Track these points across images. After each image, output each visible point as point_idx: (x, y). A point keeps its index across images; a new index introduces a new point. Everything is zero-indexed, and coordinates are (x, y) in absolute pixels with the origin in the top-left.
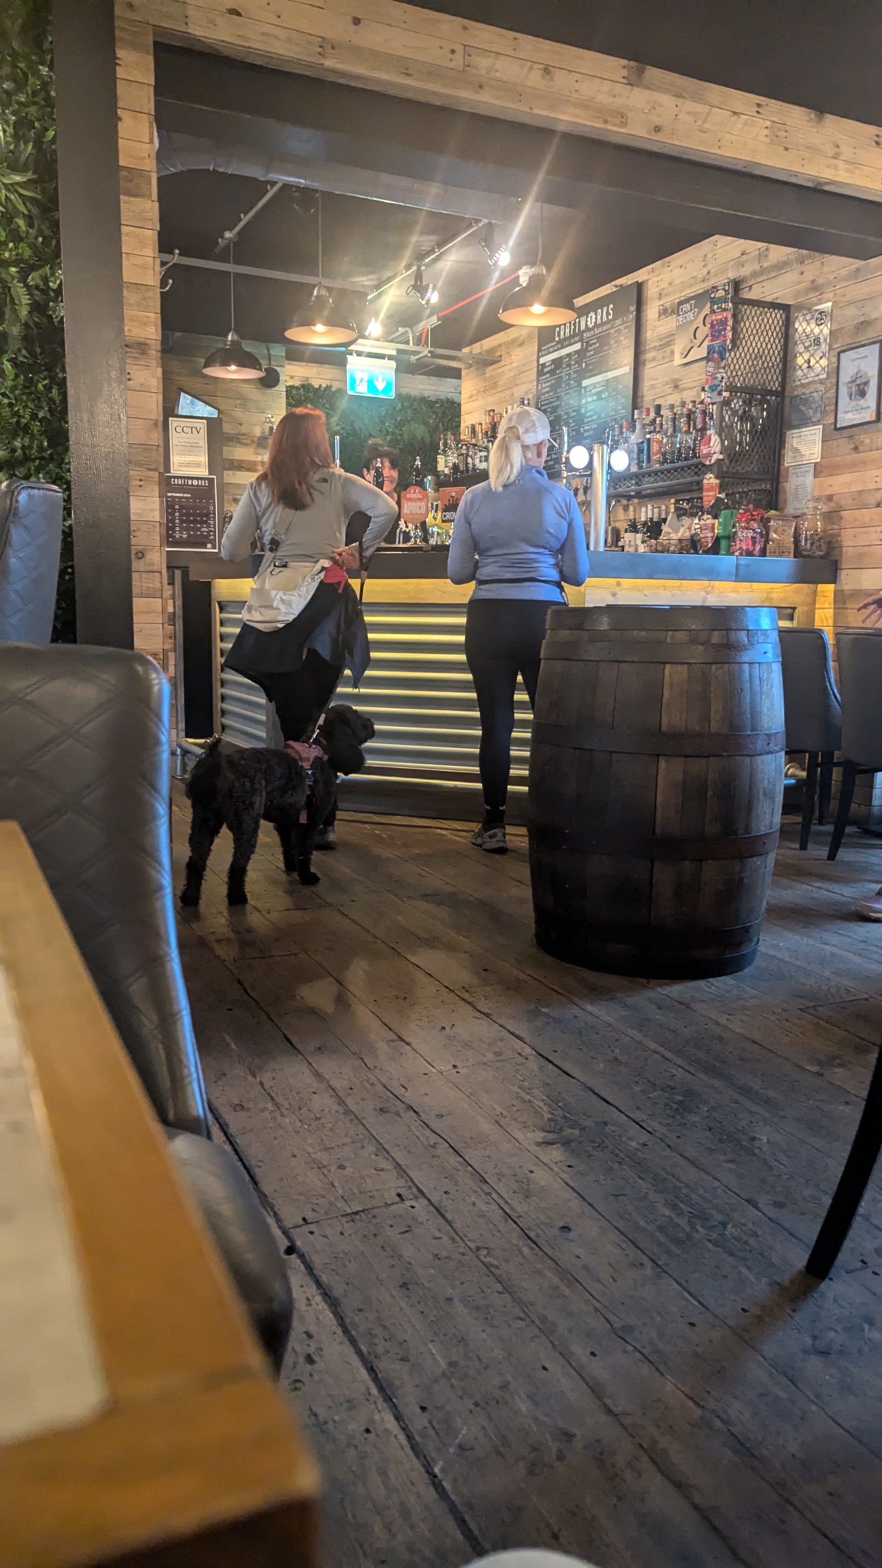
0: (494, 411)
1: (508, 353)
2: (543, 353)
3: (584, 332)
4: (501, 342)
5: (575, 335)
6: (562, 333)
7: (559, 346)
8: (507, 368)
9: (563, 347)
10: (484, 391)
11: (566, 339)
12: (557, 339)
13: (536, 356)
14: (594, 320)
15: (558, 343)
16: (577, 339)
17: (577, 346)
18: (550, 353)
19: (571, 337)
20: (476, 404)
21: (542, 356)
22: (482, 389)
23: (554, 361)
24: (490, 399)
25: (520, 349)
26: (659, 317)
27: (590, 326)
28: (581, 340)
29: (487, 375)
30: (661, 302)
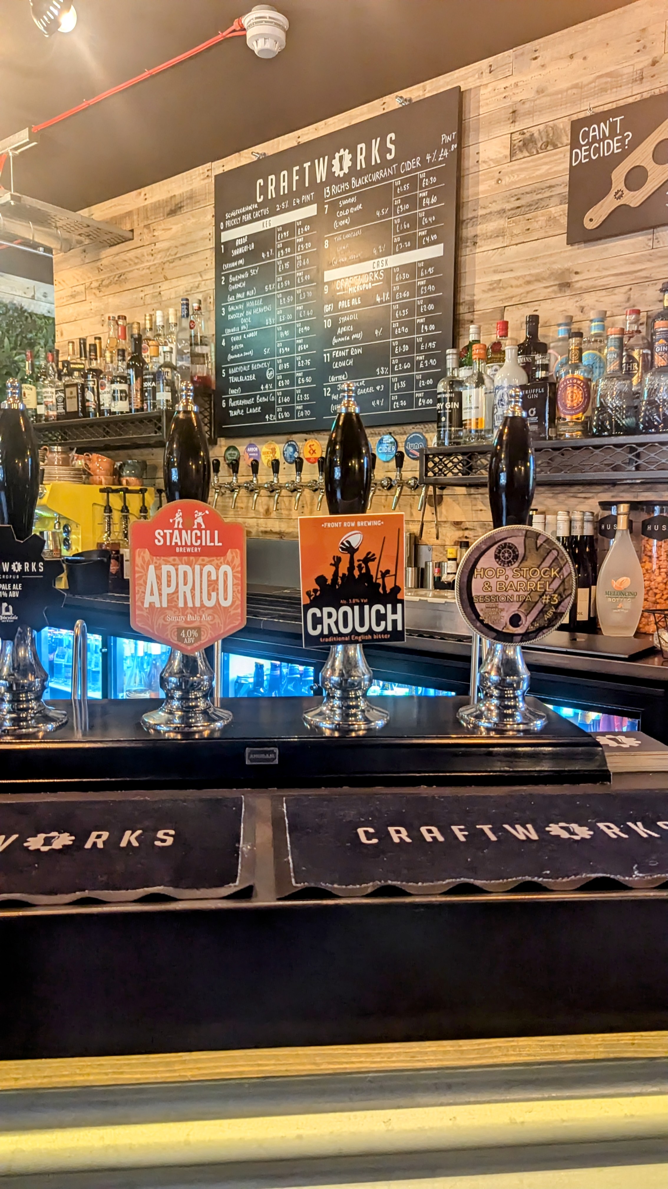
0: (125, 318)
1: (147, 226)
2: (228, 223)
3: (323, 184)
4: (129, 208)
5: (302, 190)
6: (271, 188)
7: (266, 211)
8: (145, 251)
9: (273, 213)
10: (98, 288)
11: (280, 199)
12: (259, 200)
13: (212, 230)
14: (347, 163)
15: (261, 206)
16: (306, 198)
17: (311, 210)
18: (243, 223)
19: (291, 195)
20: (85, 308)
21: (225, 229)
22: (95, 284)
23: (251, 238)
24: (113, 301)
25: (172, 219)
26: (512, 154)
27: (338, 173)
28: (319, 200)
29: (104, 262)
30: (518, 127)
